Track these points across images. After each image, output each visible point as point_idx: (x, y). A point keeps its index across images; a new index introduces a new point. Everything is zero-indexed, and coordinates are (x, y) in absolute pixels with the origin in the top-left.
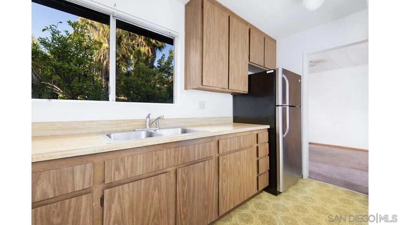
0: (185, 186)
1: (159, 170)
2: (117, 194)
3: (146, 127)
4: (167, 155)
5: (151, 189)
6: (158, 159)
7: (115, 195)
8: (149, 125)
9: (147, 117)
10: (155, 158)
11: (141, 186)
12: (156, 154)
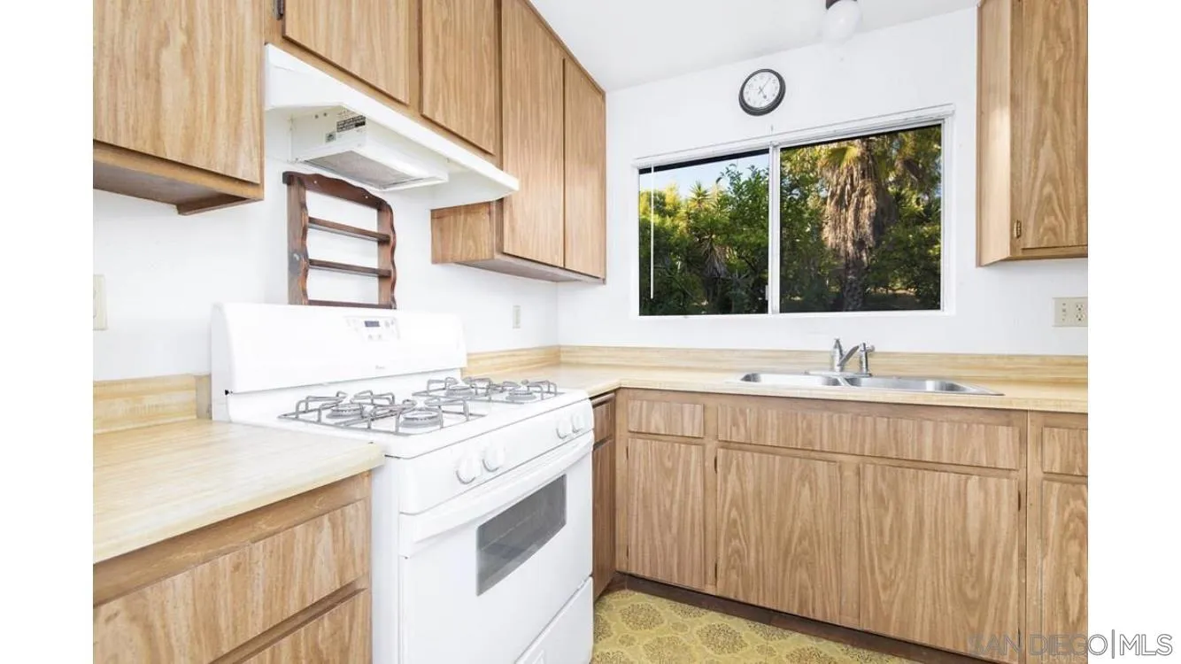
0: (887, 509)
1: (813, 450)
2: (735, 462)
3: (832, 369)
4: (831, 425)
5: (794, 480)
6: (809, 428)
7: (731, 463)
8: (838, 365)
9: (835, 347)
10: (802, 425)
11: (774, 465)
12: (804, 417)
